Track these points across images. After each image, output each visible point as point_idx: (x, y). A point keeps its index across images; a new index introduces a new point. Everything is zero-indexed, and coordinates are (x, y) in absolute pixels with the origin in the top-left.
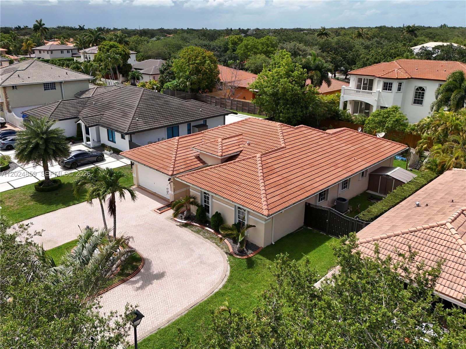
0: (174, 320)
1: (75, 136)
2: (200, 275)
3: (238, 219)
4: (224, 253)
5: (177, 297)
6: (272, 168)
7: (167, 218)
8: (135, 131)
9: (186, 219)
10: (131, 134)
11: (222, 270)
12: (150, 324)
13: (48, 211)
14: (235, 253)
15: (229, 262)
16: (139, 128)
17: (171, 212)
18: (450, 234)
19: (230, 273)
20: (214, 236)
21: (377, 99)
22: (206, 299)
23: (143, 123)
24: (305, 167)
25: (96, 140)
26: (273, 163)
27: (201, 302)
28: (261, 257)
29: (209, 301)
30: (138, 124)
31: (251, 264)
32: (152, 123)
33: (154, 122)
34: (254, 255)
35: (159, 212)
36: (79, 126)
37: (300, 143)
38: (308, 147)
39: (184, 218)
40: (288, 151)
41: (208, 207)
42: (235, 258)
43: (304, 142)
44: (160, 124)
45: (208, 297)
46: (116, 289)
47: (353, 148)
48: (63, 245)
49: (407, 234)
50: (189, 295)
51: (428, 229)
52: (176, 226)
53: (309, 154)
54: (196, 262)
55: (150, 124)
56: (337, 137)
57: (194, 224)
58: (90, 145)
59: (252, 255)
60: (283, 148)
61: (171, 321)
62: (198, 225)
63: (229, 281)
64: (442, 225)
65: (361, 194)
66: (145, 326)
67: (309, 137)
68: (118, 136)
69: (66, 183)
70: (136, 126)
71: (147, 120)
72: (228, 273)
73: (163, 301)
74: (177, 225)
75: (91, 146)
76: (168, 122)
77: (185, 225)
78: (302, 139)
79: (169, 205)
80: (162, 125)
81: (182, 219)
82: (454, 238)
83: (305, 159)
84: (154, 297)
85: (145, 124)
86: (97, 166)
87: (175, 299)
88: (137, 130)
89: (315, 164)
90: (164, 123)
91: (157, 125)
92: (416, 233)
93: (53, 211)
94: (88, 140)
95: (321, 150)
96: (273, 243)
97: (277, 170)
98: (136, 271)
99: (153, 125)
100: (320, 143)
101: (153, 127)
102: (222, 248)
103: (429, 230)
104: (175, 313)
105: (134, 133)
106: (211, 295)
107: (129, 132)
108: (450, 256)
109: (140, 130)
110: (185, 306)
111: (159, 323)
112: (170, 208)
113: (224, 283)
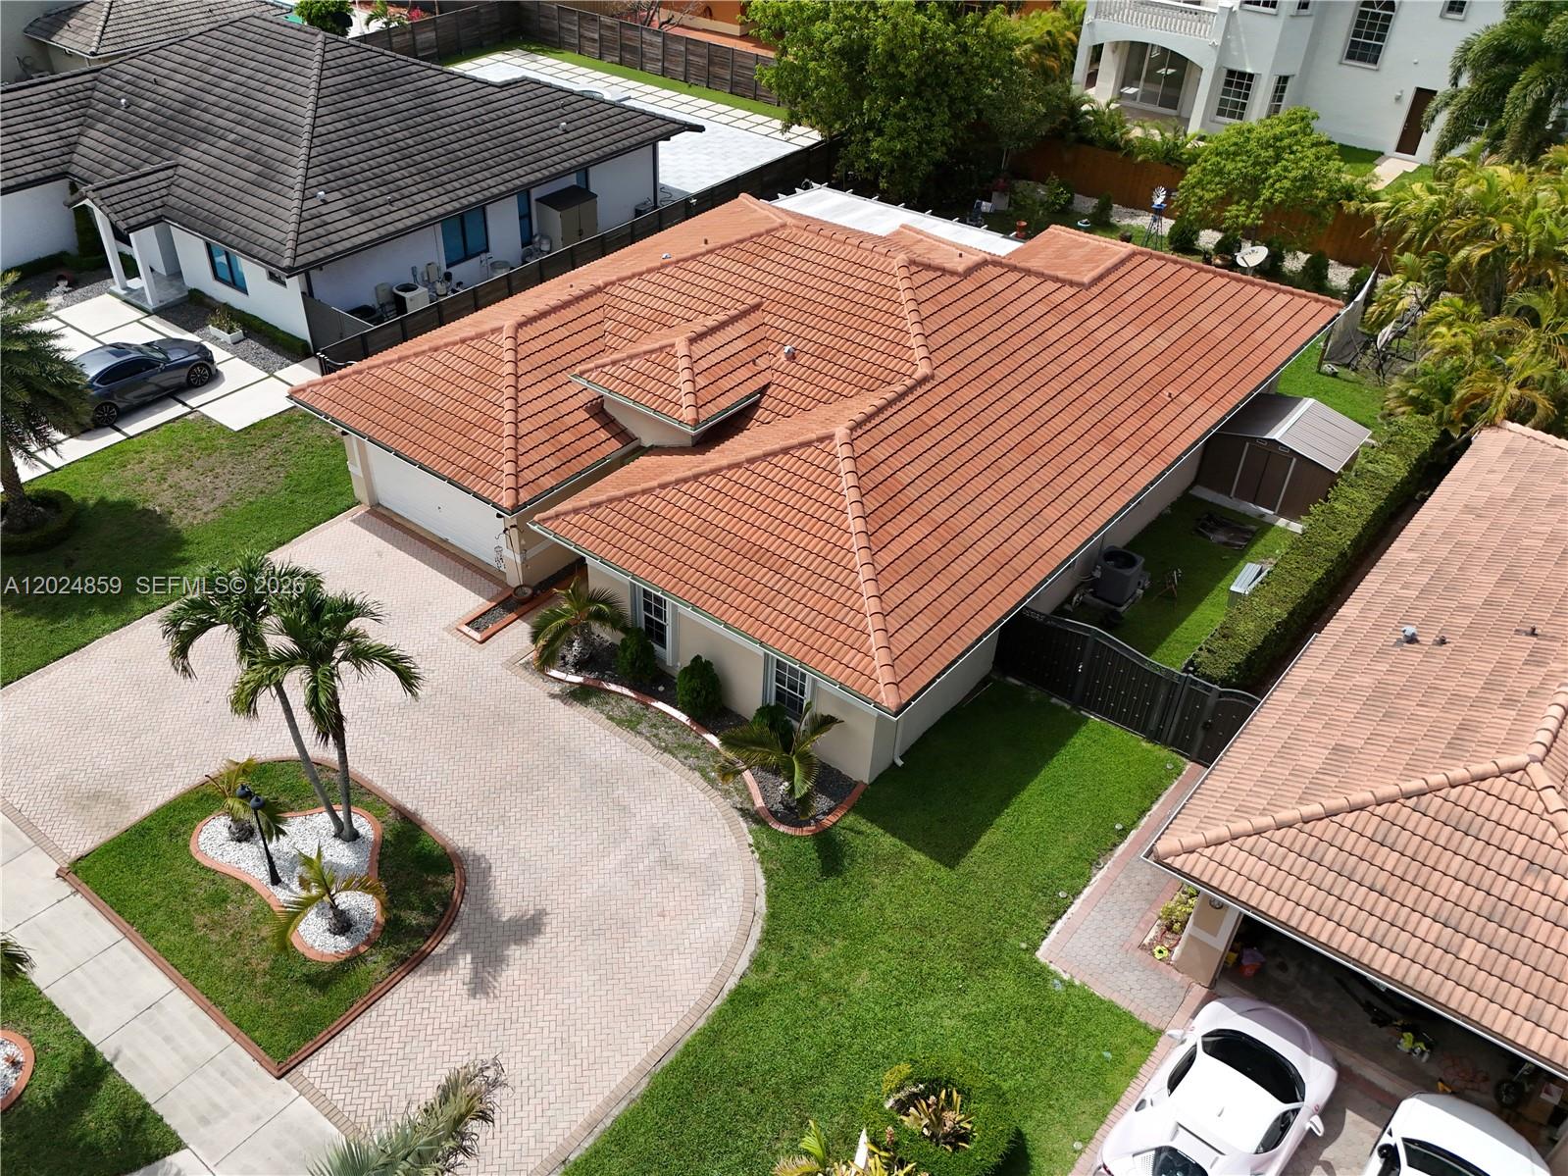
0: (608, 1122)
1: (73, 250)
2: (667, 919)
3: (775, 683)
4: (736, 814)
5: (604, 1021)
6: (893, 486)
7: (510, 664)
8: (320, 254)
9: (580, 666)
10: (305, 271)
11: (740, 892)
12: (532, 1144)
13: (55, 653)
14: (774, 814)
15: (757, 855)
16: (334, 237)
17: (517, 637)
18: (1539, 808)
19: (768, 901)
20: (691, 739)
21: (1218, 43)
22: (701, 1023)
23: (345, 213)
24: (1006, 464)
25: (161, 269)
26: (895, 463)
27: (688, 1037)
28: (864, 826)
29: (712, 1035)
30: (327, 218)
31: (831, 854)
32: (384, 210)
33: (391, 202)
34: (840, 819)
35: (477, 636)
36: (84, 218)
37: (980, 349)
38: (1011, 364)
39: (575, 665)
40: (943, 391)
41: (662, 628)
42: (776, 837)
43: (994, 340)
44: (412, 210)
45: (710, 1012)
46: (387, 1003)
47: (1162, 343)
48: (152, 817)
49: (1394, 802)
50: (643, 1011)
51: (1466, 784)
52: (549, 700)
53: (1017, 396)
54: (646, 861)
55: (375, 213)
56: (1108, 296)
57: (613, 687)
58: (140, 294)
59: (832, 818)
60: (925, 380)
61: (601, 1127)
62: (626, 691)
63: (769, 938)
64: (1514, 772)
65: (1173, 506)
66: (517, 1157)
67: (1012, 310)
68: (252, 272)
69: (91, 502)
70: (321, 231)
71: (359, 197)
72: (761, 903)
73: (559, 1045)
74: (553, 696)
75: (150, 304)
76: (445, 198)
77: (579, 695)
78: (986, 327)
79: (513, 603)
80: (424, 216)
81: (566, 664)
82: (1552, 824)
83: (1005, 424)
84: (527, 1026)
85: (356, 219)
86: (193, 410)
87: (598, 1030)
88: (329, 251)
89: (1038, 439)
90: (429, 204)
91: (402, 217)
92: (1425, 799)
93: (75, 650)
94: (130, 268)
95: (1054, 369)
96: (900, 763)
97: (912, 493)
98: (443, 915)
99: (388, 219)
100: (1052, 336)
101: (391, 228)
102: (727, 794)
103: (1470, 789)
104: (607, 1093)
105: (319, 264)
106: (717, 1003)
107: (301, 261)
108: (1534, 895)
109: (339, 247)
110: (638, 1060)
111: (560, 1140)
112: (513, 616)
113: (751, 946)
